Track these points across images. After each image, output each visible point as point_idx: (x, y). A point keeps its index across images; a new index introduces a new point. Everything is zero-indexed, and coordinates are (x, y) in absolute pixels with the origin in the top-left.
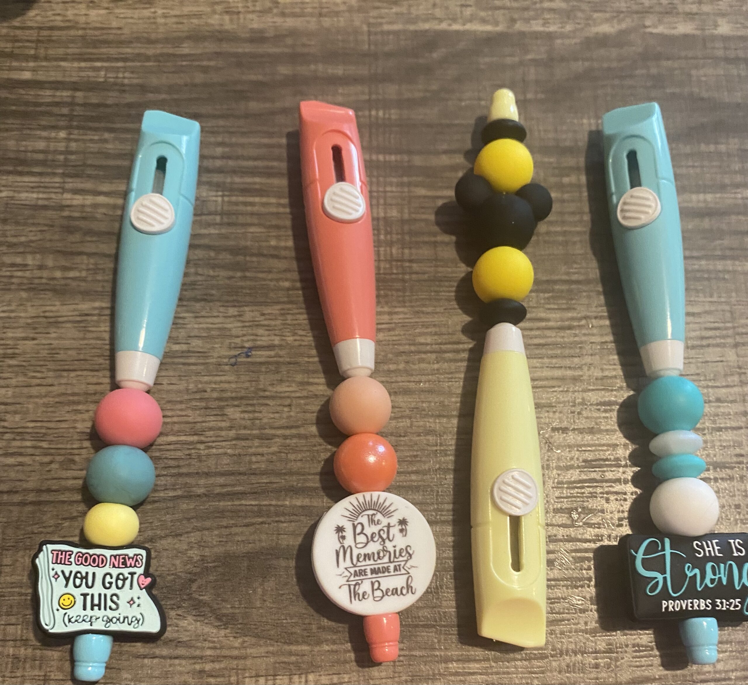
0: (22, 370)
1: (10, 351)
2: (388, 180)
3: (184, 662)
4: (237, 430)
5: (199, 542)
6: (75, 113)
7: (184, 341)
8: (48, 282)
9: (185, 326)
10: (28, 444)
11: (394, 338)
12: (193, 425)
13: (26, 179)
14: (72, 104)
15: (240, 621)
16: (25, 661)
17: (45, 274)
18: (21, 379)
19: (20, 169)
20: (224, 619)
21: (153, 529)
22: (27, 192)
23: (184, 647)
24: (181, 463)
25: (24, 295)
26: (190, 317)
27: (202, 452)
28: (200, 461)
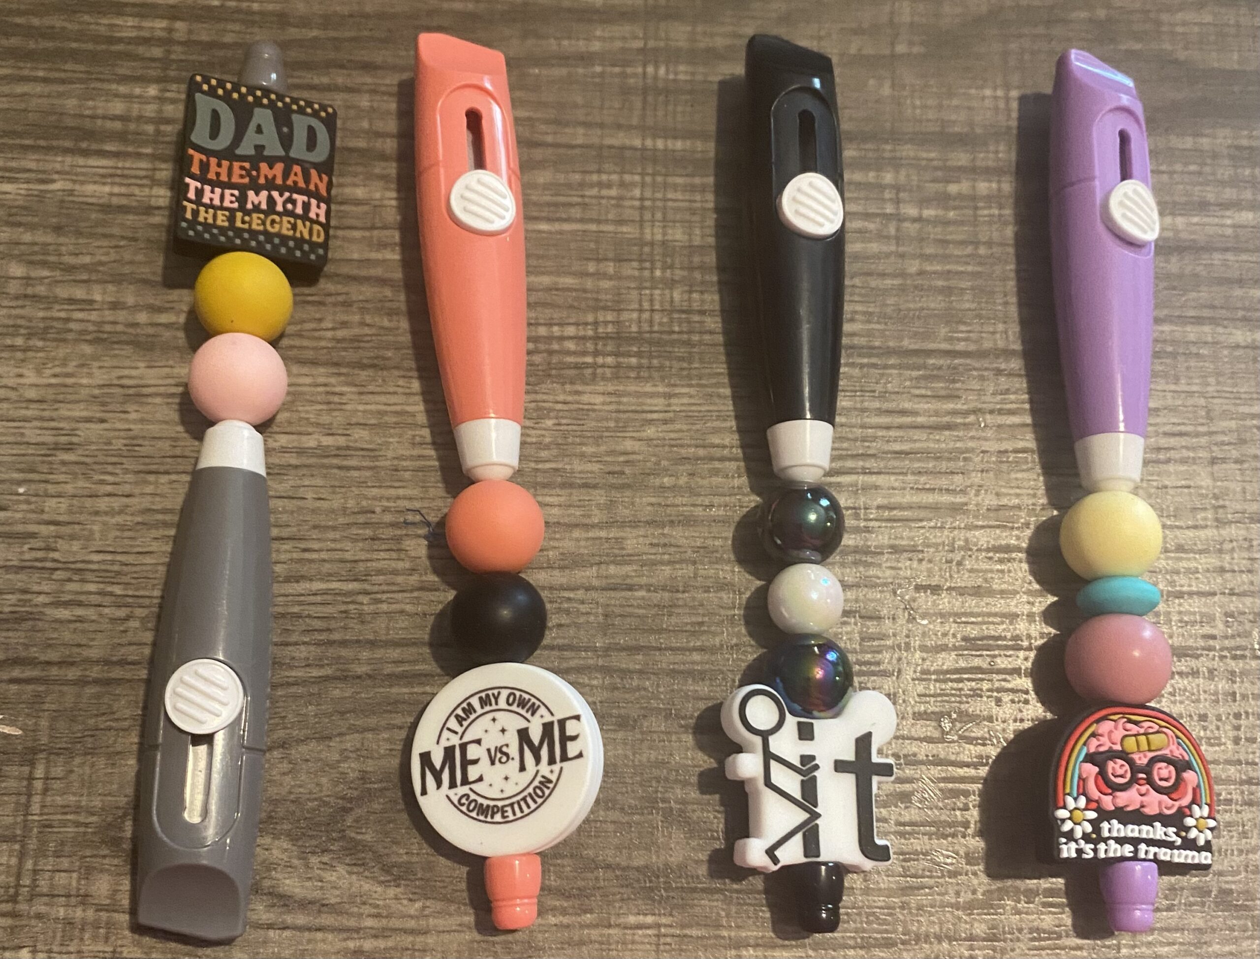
0: (84, 469)
1: (63, 439)
2: (670, 180)
3: (330, 936)
4: (421, 575)
5: (358, 750)
6: (173, 57)
7: (340, 432)
8: (126, 330)
9: (344, 407)
10: (92, 587)
11: (673, 435)
12: (353, 565)
13: (93, 162)
14: (167, 42)
15: (419, 876)
16: (83, 930)
17: (122, 316)
18: (81, 483)
19: (84, 145)
20: (395, 871)
21: (285, 728)
22: (95, 183)
23: (331, 913)
24: (333, 624)
25: (87, 349)
26: (353, 393)
27: (366, 608)
28: (363, 622)
